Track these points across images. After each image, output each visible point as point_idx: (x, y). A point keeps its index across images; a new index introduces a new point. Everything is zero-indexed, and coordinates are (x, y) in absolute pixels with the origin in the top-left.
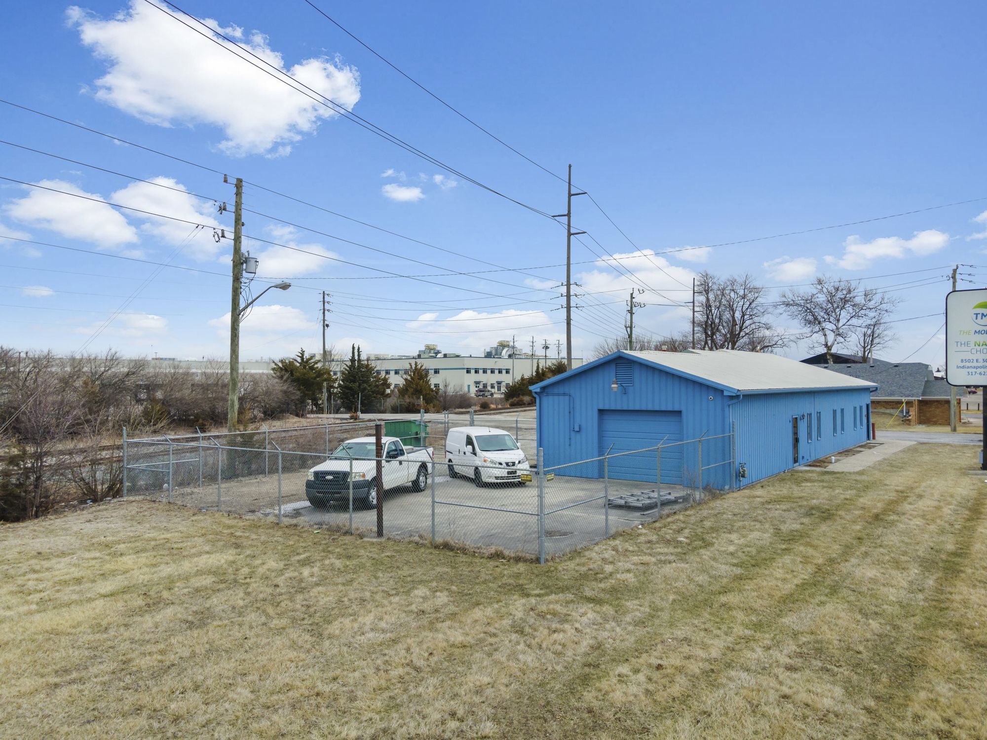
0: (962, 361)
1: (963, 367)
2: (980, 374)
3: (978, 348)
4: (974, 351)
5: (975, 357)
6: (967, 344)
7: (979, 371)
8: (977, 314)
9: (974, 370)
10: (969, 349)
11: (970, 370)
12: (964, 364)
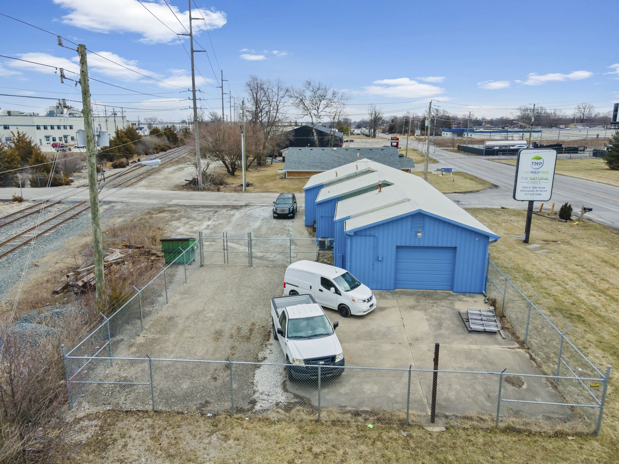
0: (523, 187)
1: (523, 191)
2: (530, 194)
3: (531, 181)
4: (529, 182)
5: (529, 185)
6: (526, 178)
7: (530, 193)
8: (533, 163)
9: (528, 192)
10: (527, 181)
11: (526, 192)
12: (524, 189)
